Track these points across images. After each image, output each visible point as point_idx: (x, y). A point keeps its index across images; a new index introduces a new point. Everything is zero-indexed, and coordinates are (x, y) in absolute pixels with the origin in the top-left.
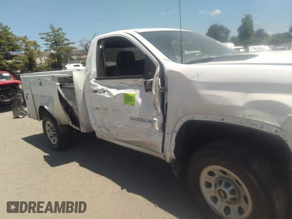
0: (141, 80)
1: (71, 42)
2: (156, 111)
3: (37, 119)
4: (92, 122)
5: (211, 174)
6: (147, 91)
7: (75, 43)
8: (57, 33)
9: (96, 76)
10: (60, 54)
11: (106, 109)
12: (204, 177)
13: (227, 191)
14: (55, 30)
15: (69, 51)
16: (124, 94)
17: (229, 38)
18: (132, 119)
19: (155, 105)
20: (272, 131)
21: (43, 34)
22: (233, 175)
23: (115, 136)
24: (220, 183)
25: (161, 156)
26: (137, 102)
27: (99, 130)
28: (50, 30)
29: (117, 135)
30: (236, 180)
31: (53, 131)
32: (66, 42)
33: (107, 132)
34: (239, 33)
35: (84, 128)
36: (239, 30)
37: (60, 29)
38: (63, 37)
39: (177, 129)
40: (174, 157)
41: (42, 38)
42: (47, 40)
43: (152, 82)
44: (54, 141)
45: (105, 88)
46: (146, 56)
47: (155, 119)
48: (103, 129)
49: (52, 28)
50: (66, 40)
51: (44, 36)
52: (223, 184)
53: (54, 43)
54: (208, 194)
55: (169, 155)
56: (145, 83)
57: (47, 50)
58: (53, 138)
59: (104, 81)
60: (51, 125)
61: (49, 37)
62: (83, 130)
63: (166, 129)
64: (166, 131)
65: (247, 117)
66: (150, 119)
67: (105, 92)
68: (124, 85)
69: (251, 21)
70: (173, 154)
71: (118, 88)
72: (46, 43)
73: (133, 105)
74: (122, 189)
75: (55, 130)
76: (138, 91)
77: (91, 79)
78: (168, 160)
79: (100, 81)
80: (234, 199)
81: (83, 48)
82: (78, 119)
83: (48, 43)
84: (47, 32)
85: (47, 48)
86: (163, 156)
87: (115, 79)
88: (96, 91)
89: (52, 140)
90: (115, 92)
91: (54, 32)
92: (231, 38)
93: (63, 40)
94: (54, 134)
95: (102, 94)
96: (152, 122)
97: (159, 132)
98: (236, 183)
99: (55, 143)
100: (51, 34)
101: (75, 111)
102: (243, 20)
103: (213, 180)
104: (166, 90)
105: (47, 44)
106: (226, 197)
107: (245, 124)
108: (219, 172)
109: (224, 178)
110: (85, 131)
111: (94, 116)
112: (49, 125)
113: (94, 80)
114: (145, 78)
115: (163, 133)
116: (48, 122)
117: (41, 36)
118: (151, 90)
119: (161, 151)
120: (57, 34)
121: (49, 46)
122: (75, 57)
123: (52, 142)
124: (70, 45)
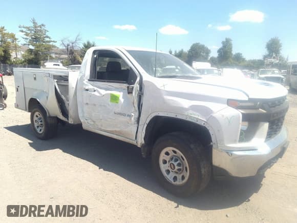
0: (125, 85)
1: (52, 40)
2: (134, 108)
3: (26, 110)
4: (80, 115)
5: (167, 154)
6: (129, 93)
7: (56, 42)
8: (39, 28)
9: (89, 78)
10: (39, 51)
11: (95, 105)
12: (162, 156)
13: (176, 164)
14: (37, 26)
15: (49, 48)
16: (111, 94)
17: (209, 58)
18: (115, 113)
19: (133, 103)
20: (202, 124)
21: (24, 27)
22: (180, 153)
23: (100, 127)
24: (172, 159)
25: (134, 143)
26: (120, 101)
27: (86, 121)
28: (32, 25)
29: (102, 126)
30: (182, 157)
31: (41, 122)
32: (47, 39)
33: (93, 123)
34: (219, 55)
35: (71, 120)
36: (219, 51)
37: (43, 25)
38: (45, 34)
39: (148, 122)
40: (143, 142)
41: (22, 31)
42: (27, 34)
43: (133, 88)
44: (41, 130)
45: (96, 88)
46: (131, 68)
47: (132, 114)
48: (89, 121)
49: (34, 23)
50: (47, 37)
51: (24, 30)
52: (174, 160)
53: (34, 38)
54: (164, 168)
55: (140, 141)
56: (128, 87)
57: (25, 44)
58: (40, 128)
59: (95, 82)
60: (39, 116)
61: (29, 32)
62: (71, 121)
63: (140, 122)
64: (140, 123)
65: (190, 115)
66: (129, 114)
67: (95, 91)
68: (111, 87)
69: (231, 45)
70: (143, 140)
71: (106, 89)
72: (25, 37)
73: (117, 103)
74: (99, 169)
75: (43, 121)
76: (122, 93)
77: (84, 80)
78: (139, 146)
79: (92, 82)
80: (179, 170)
81: (65, 48)
82: (68, 112)
83: (28, 37)
84: (28, 26)
85: (26, 43)
86: (135, 142)
87: (105, 82)
88: (87, 90)
89: (38, 130)
90: (103, 92)
91: (36, 27)
92: (211, 58)
93: (45, 37)
94: (42, 124)
95: (93, 93)
96: (130, 116)
97: (135, 124)
98: (181, 159)
99: (41, 132)
100: (32, 28)
101: (66, 105)
102: (223, 43)
103: (167, 158)
104: (143, 94)
105: (26, 39)
106: (174, 168)
107: (188, 119)
108: (172, 152)
109: (175, 156)
110: (72, 123)
111: (83, 111)
112: (37, 116)
113: (87, 81)
114: (128, 84)
115: (137, 125)
116: (37, 113)
117: (20, 29)
118: (132, 93)
119: (134, 138)
120: (38, 30)
121: (28, 41)
122: (54, 56)
123: (39, 131)
124: (51, 43)
